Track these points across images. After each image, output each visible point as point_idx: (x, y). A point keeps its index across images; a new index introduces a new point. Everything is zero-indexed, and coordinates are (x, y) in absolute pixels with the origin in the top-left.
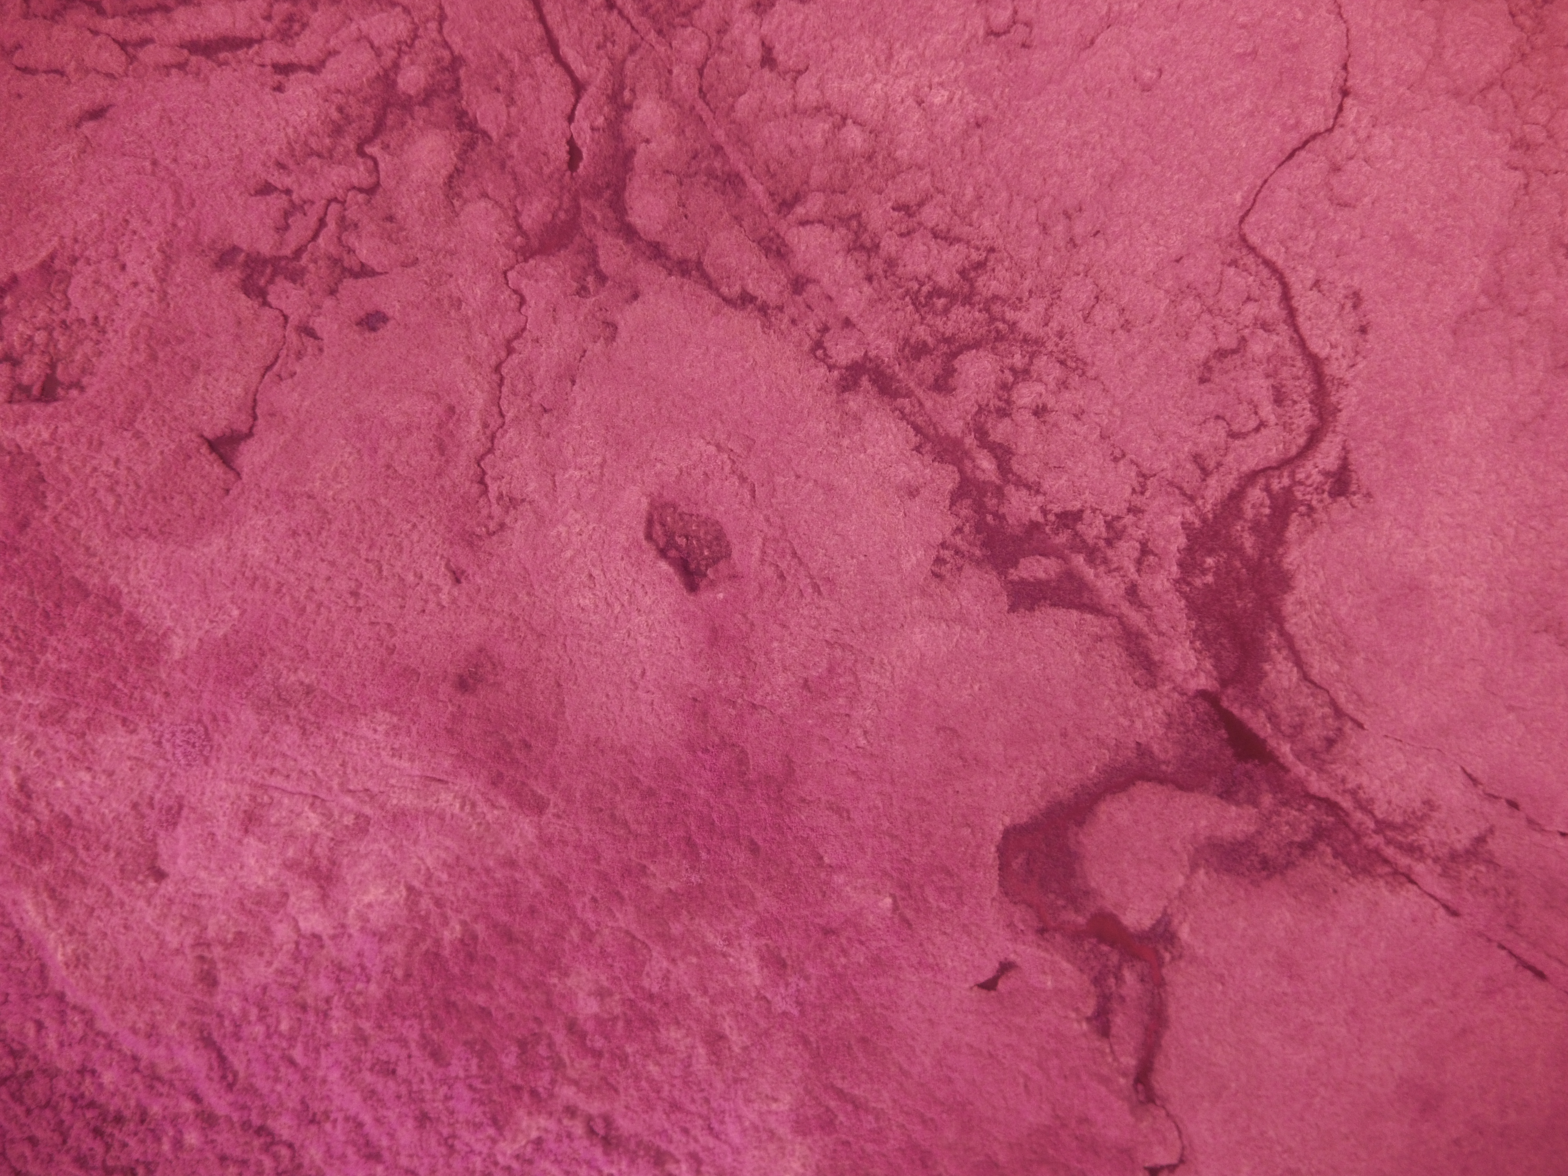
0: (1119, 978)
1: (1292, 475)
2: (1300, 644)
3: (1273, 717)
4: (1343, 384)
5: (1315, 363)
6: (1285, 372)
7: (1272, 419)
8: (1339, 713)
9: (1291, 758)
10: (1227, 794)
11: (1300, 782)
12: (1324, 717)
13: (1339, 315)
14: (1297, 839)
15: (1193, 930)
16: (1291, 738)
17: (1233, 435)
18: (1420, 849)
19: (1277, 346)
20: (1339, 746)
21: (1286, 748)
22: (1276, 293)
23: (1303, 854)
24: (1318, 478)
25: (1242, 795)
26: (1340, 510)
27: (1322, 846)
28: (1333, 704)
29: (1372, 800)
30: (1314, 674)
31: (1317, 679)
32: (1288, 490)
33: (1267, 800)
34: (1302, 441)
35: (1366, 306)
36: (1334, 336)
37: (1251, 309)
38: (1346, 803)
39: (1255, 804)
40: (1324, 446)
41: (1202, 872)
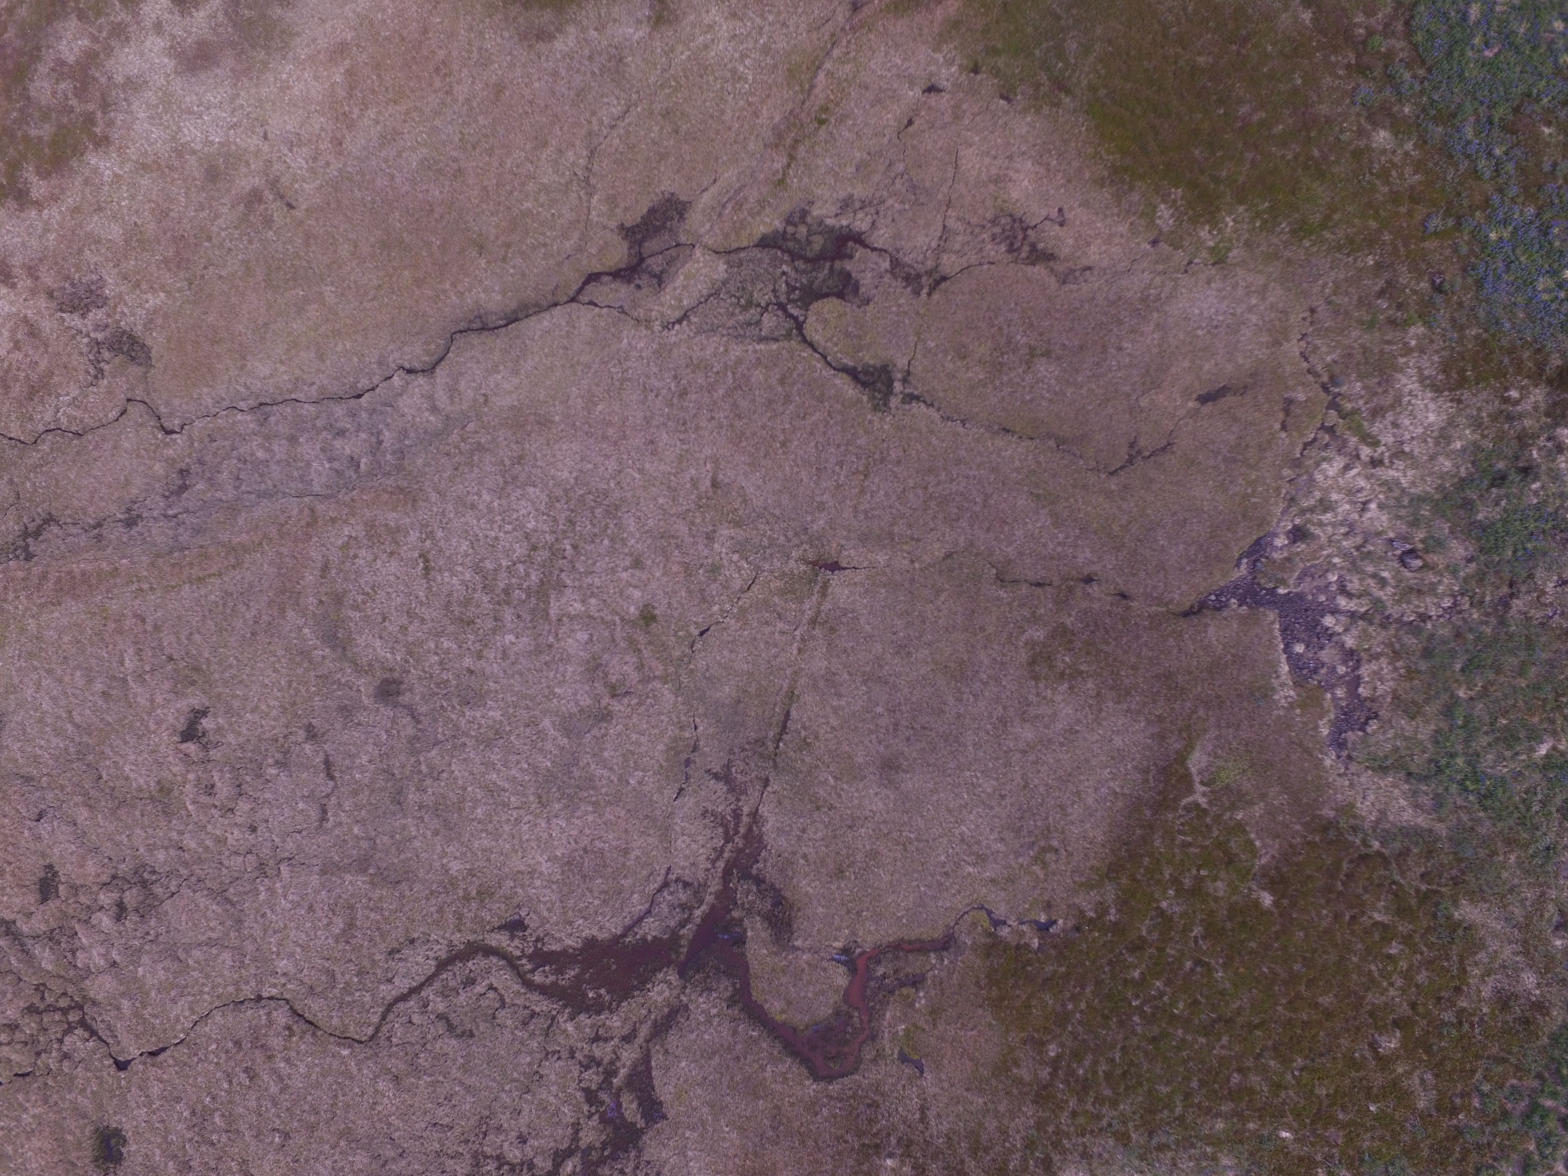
0: (884, 976)
1: (519, 958)
2: (628, 921)
3: (682, 924)
4: (450, 944)
5: (442, 965)
6: (452, 983)
7: (487, 982)
8: (666, 885)
9: (703, 908)
10: (741, 940)
11: (718, 895)
12: (671, 893)
13: (406, 960)
14: (754, 888)
15: (836, 939)
16: (691, 909)
17: (503, 1005)
18: (734, 811)
19: (436, 993)
20: (686, 879)
21: (698, 913)
22: (401, 1006)
23: (764, 882)
24: (516, 942)
25: (738, 929)
26: (532, 921)
27: (754, 872)
28: (660, 890)
29: (714, 849)
30: (644, 908)
31: (647, 905)
32: (530, 958)
33: (736, 914)
34: (494, 959)
35: (395, 945)
36: (420, 959)
37: (416, 1019)
38: (721, 864)
39: (741, 920)
40: (494, 944)
41: (797, 943)
